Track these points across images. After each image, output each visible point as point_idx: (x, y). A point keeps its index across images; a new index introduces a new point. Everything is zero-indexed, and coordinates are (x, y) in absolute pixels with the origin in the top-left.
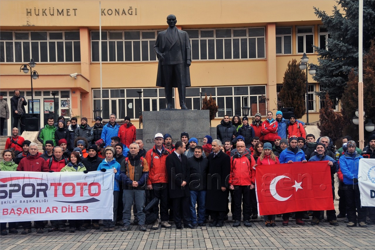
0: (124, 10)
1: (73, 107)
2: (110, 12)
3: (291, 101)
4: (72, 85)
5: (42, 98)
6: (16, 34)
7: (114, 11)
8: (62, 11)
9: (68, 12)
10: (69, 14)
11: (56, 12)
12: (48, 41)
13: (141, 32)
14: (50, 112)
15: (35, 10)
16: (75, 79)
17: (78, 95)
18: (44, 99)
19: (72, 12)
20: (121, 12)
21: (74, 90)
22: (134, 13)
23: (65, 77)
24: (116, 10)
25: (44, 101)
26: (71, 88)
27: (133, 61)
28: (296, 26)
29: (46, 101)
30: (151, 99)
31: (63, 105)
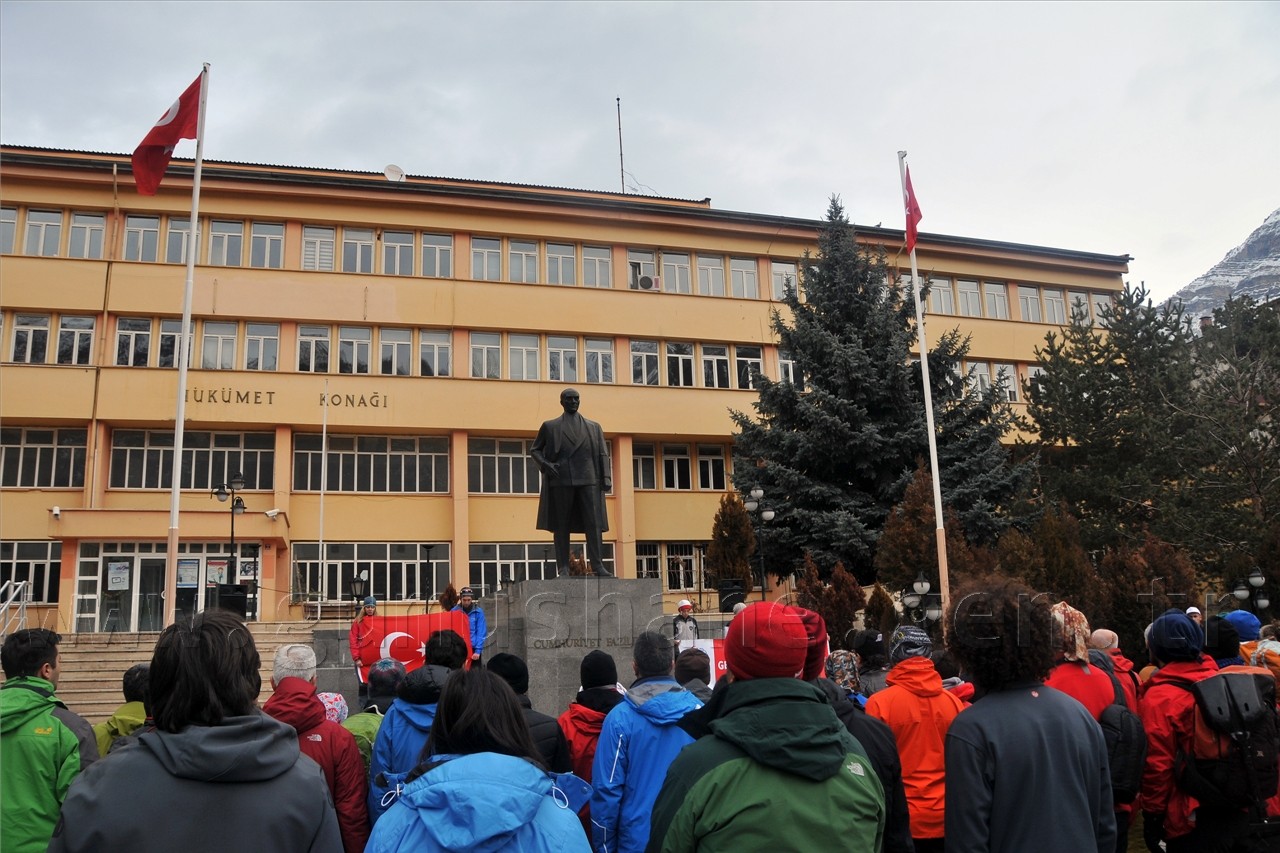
0: (362, 398)
1: (264, 576)
2: (336, 400)
3: (731, 567)
4: (266, 532)
5: (203, 556)
6: (152, 435)
7: (344, 399)
8: (247, 395)
9: (257, 397)
10: (259, 400)
11: (234, 396)
12: (212, 449)
13: (389, 438)
14: (217, 584)
15: (195, 392)
16: (274, 520)
17: (273, 552)
18: (208, 558)
19: (264, 398)
20: (356, 402)
21: (268, 542)
22: (381, 404)
23: (254, 516)
24: (347, 397)
25: (207, 564)
26: (263, 539)
27: (372, 492)
28: (661, 442)
29: (212, 564)
30: (404, 563)
31: (244, 571)
